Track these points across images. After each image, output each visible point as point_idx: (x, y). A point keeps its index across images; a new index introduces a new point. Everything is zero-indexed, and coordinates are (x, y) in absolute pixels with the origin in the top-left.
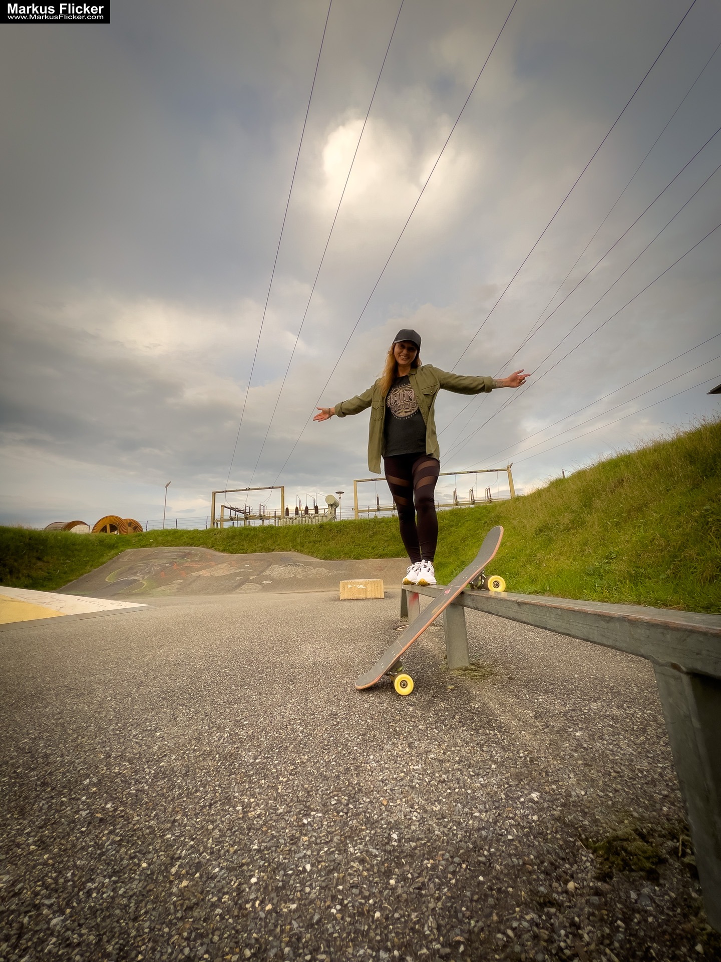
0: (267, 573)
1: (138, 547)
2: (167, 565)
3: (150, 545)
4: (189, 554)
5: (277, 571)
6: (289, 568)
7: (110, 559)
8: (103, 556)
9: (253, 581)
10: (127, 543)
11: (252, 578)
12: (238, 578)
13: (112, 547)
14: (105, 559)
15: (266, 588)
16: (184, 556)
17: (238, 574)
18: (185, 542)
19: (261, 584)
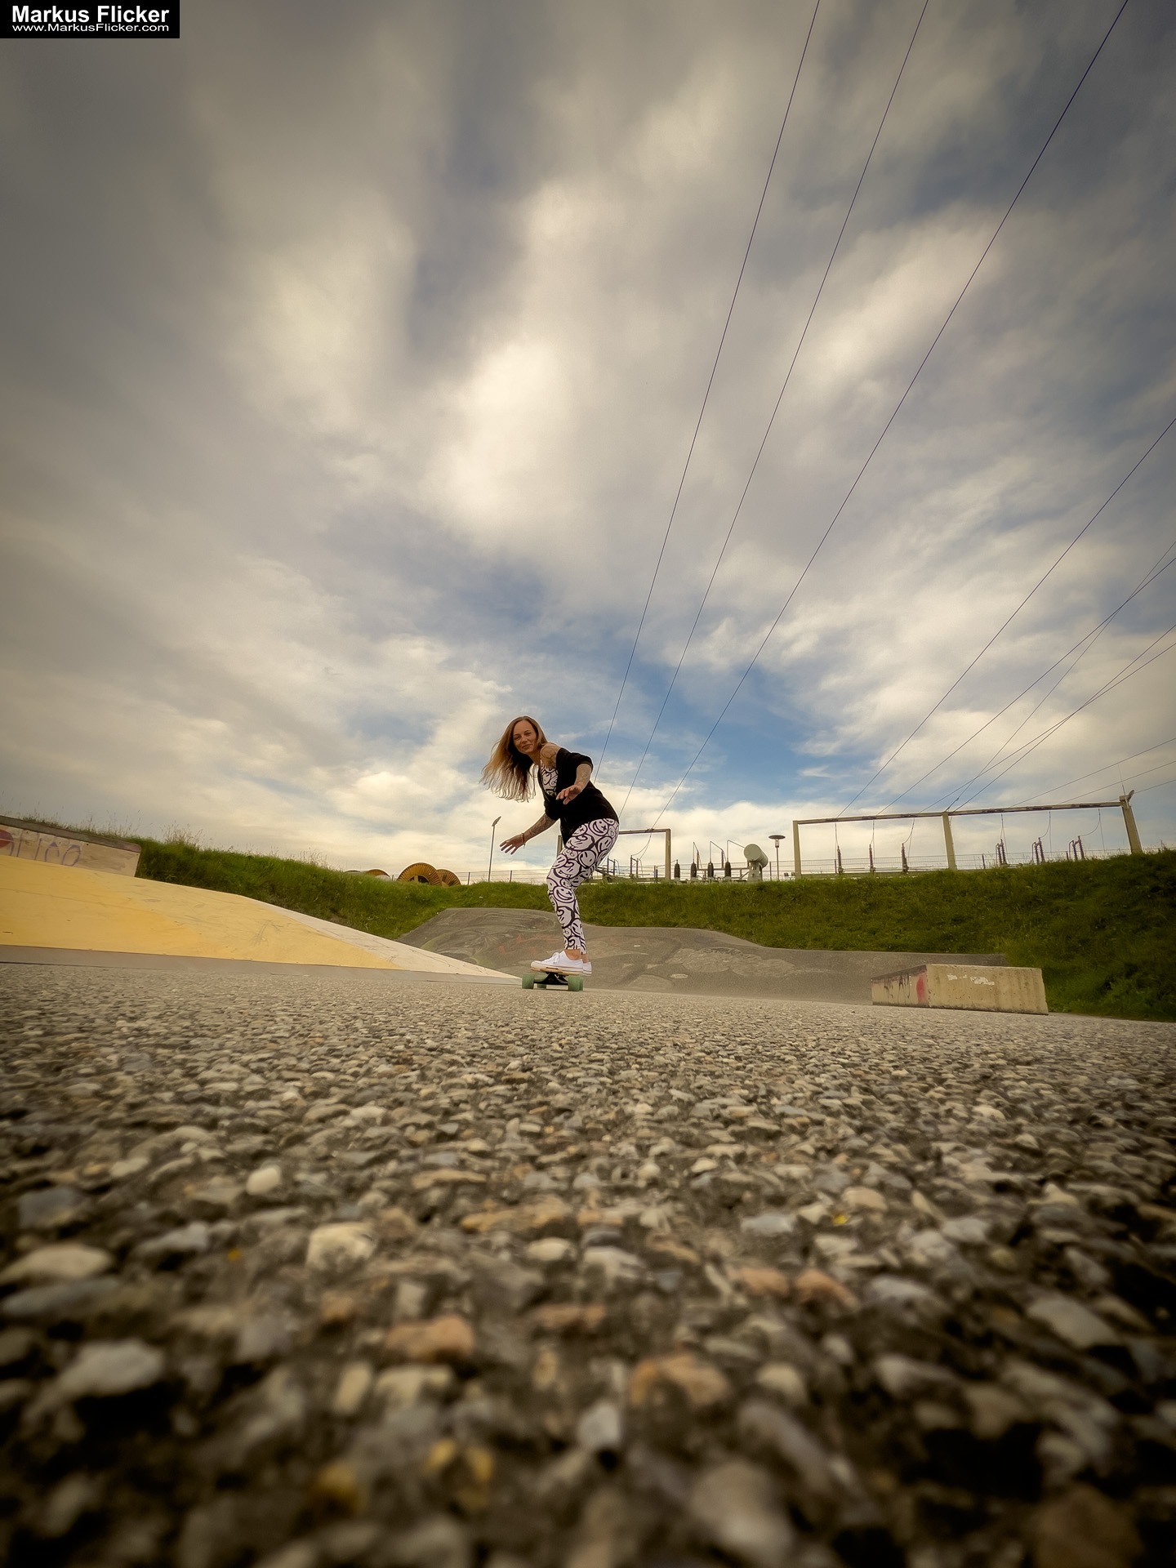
0: (676, 960)
1: (462, 906)
2: (507, 935)
3: (479, 905)
4: (539, 921)
5: (693, 958)
6: (716, 955)
7: (424, 921)
8: (415, 915)
9: (652, 972)
10: (448, 900)
11: (649, 966)
12: (625, 965)
13: (426, 903)
14: (416, 921)
15: (678, 986)
16: (532, 924)
17: (625, 959)
18: (530, 903)
19: (668, 978)
